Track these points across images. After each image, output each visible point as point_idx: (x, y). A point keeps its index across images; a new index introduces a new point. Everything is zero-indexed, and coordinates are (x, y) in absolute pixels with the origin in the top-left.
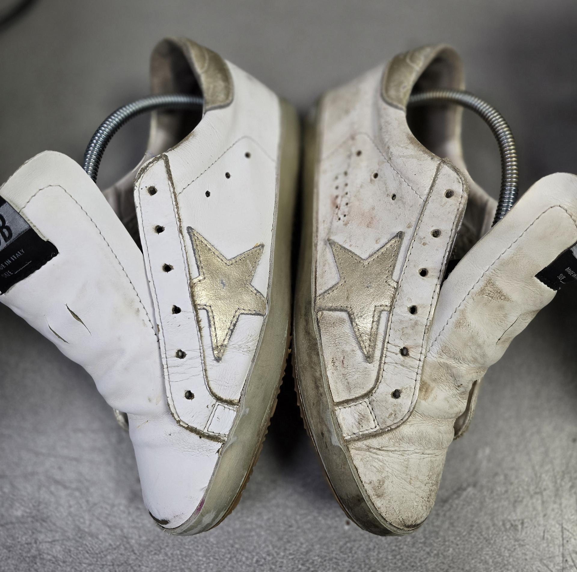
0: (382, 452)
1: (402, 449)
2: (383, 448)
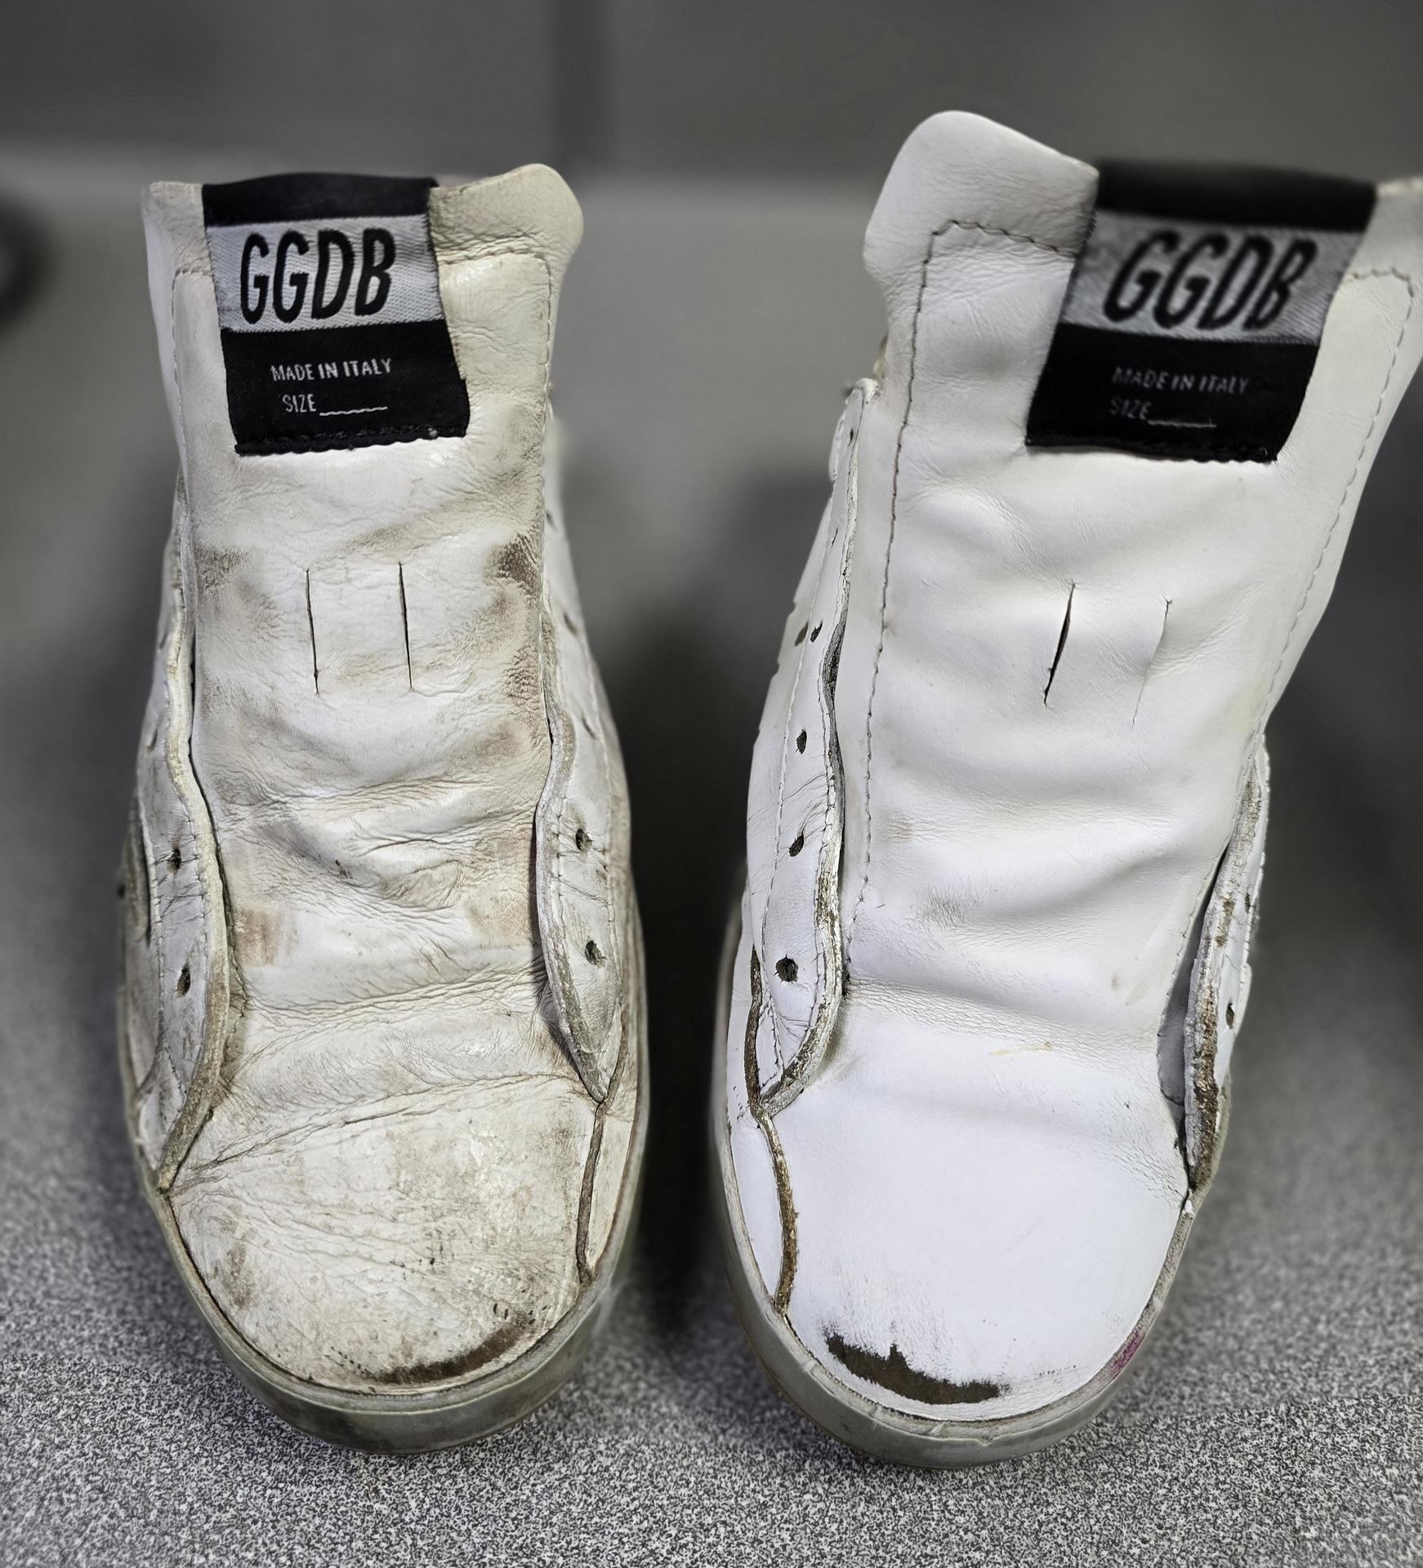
1: (272, 1134)
2: (226, 1154)
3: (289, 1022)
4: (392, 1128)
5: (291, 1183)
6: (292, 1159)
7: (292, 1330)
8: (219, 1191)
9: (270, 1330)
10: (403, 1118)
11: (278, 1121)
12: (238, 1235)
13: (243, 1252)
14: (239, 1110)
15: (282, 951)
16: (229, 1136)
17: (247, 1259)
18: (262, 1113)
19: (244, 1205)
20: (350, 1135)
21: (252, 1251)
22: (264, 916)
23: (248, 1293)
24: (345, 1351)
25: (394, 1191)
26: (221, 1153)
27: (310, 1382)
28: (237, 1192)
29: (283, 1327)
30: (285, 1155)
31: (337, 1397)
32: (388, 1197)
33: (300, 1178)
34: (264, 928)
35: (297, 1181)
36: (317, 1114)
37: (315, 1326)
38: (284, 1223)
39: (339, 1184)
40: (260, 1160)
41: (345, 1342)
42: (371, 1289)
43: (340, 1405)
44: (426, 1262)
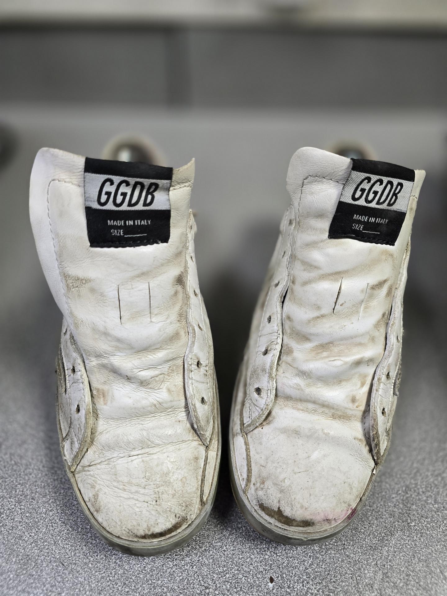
0: (91, 467)
1: (106, 459)
2: (92, 463)
3: (111, 423)
4: (143, 459)
5: (112, 475)
6: (113, 467)
7: (113, 521)
8: (90, 475)
9: (106, 520)
10: (147, 455)
11: (108, 455)
12: (96, 490)
13: (98, 496)
14: (96, 450)
15: (109, 402)
16: (93, 458)
17: (99, 498)
18: (103, 452)
19: (98, 480)
20: (130, 460)
21: (101, 495)
22: (103, 390)
23: (99, 509)
24: (130, 528)
25: (145, 479)
26: (90, 463)
27: (118, 537)
28: (96, 476)
29: (110, 520)
30: (111, 466)
31: (127, 542)
32: (143, 481)
33: (116, 473)
34: (103, 394)
35: (114, 474)
36: (120, 453)
37: (120, 521)
38: (111, 487)
39: (128, 476)
40: (103, 466)
41: (130, 526)
42: (137, 510)
43: (128, 545)
44: (154, 501)
